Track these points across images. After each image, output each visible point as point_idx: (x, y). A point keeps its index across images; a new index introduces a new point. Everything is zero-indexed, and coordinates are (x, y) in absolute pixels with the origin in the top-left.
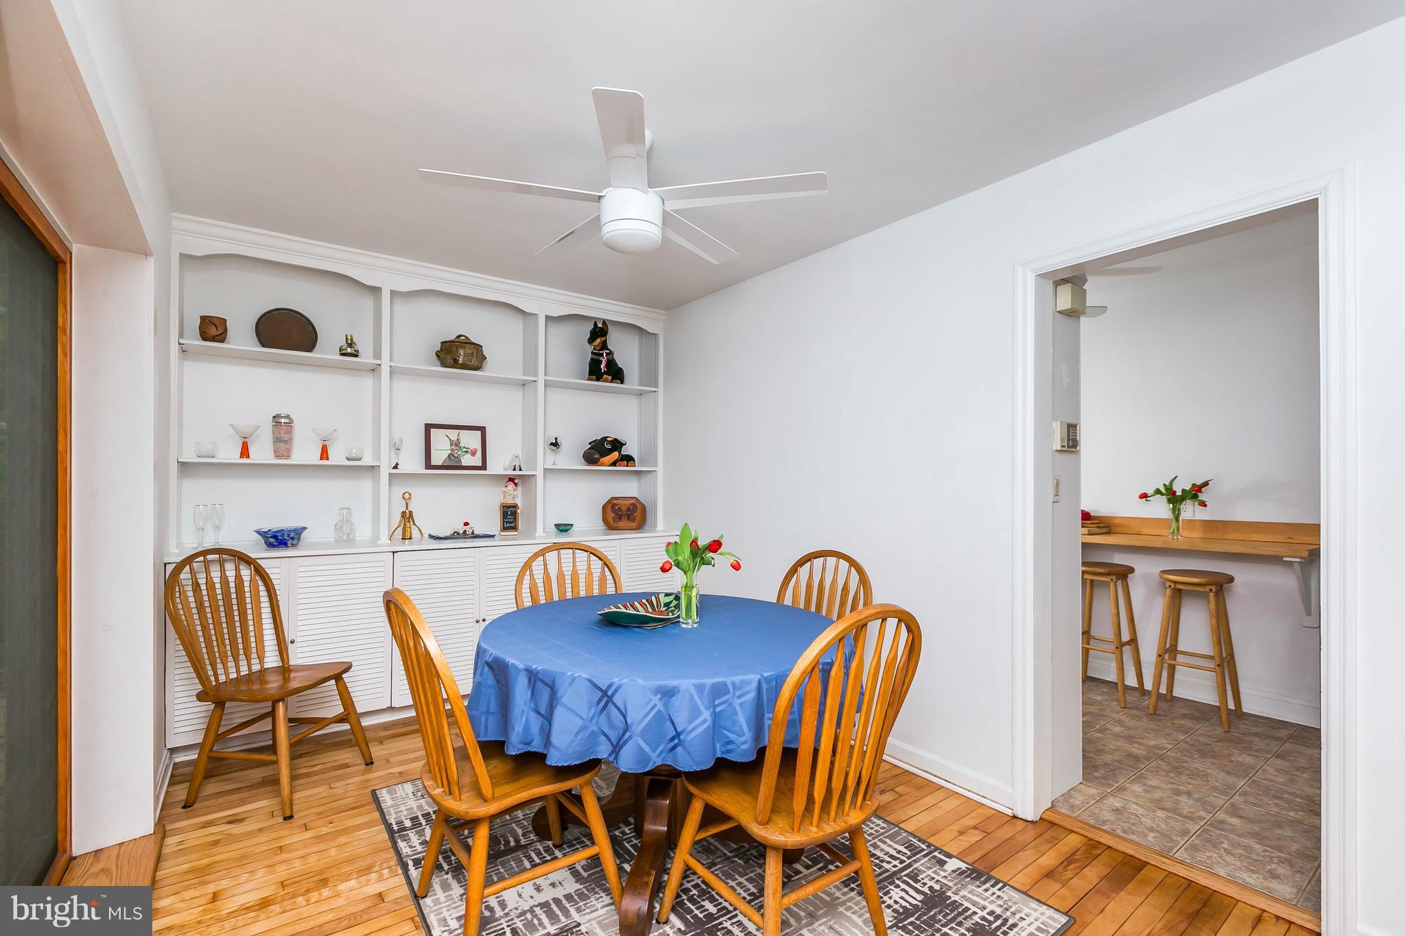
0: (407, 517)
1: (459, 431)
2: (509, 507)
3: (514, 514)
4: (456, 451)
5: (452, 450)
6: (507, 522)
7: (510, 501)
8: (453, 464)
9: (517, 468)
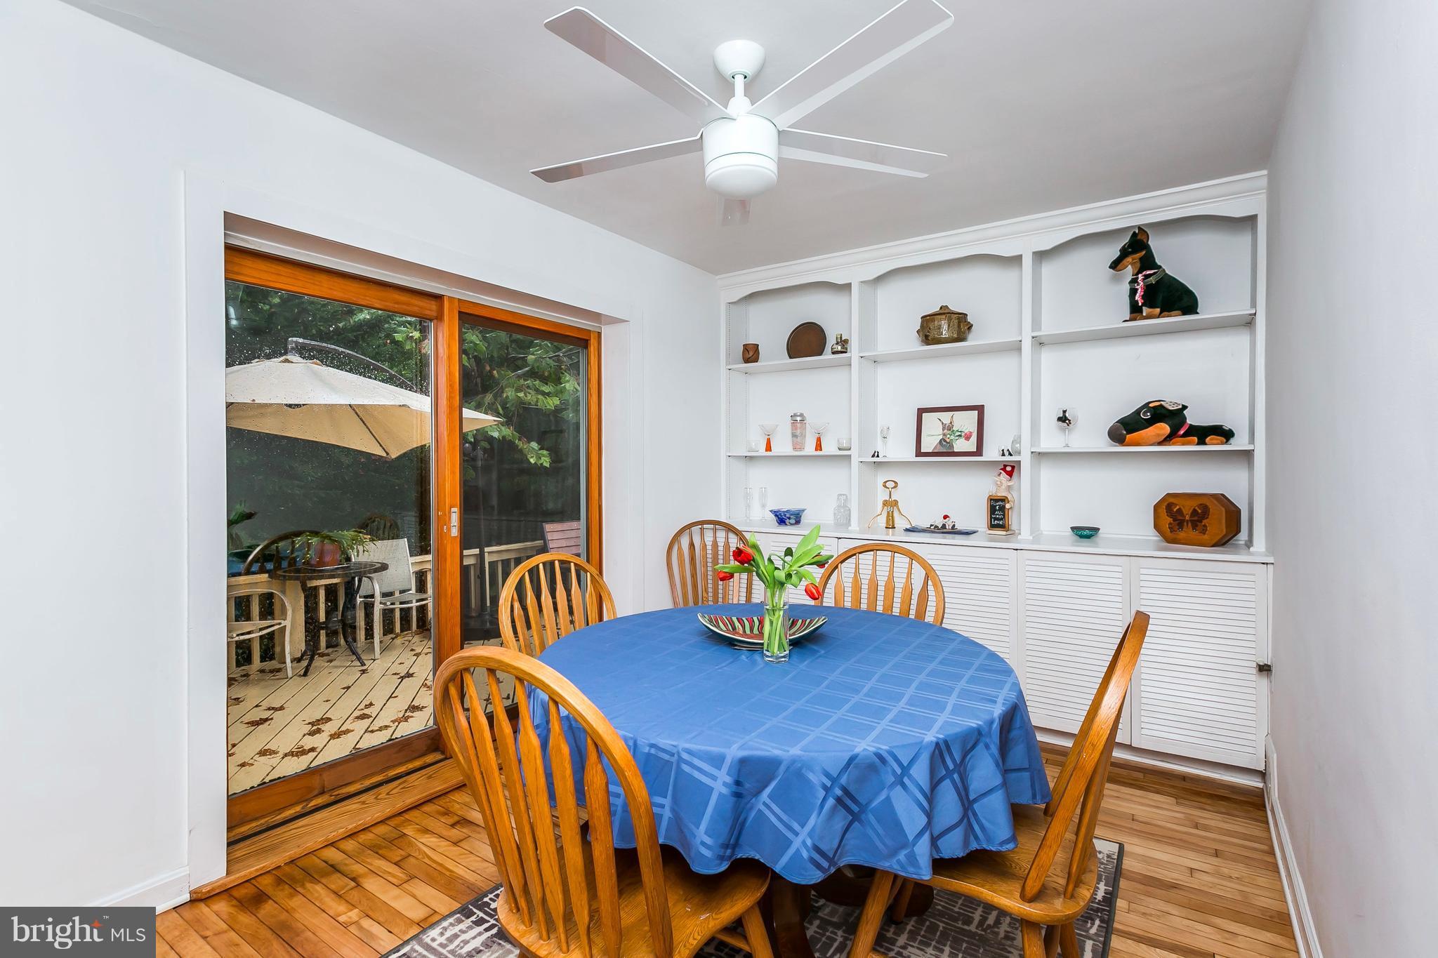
0: (891, 504)
1: (951, 413)
2: (997, 501)
3: (1002, 509)
4: (948, 436)
5: (944, 435)
6: (996, 519)
7: (1002, 493)
8: (945, 451)
9: (1006, 453)
